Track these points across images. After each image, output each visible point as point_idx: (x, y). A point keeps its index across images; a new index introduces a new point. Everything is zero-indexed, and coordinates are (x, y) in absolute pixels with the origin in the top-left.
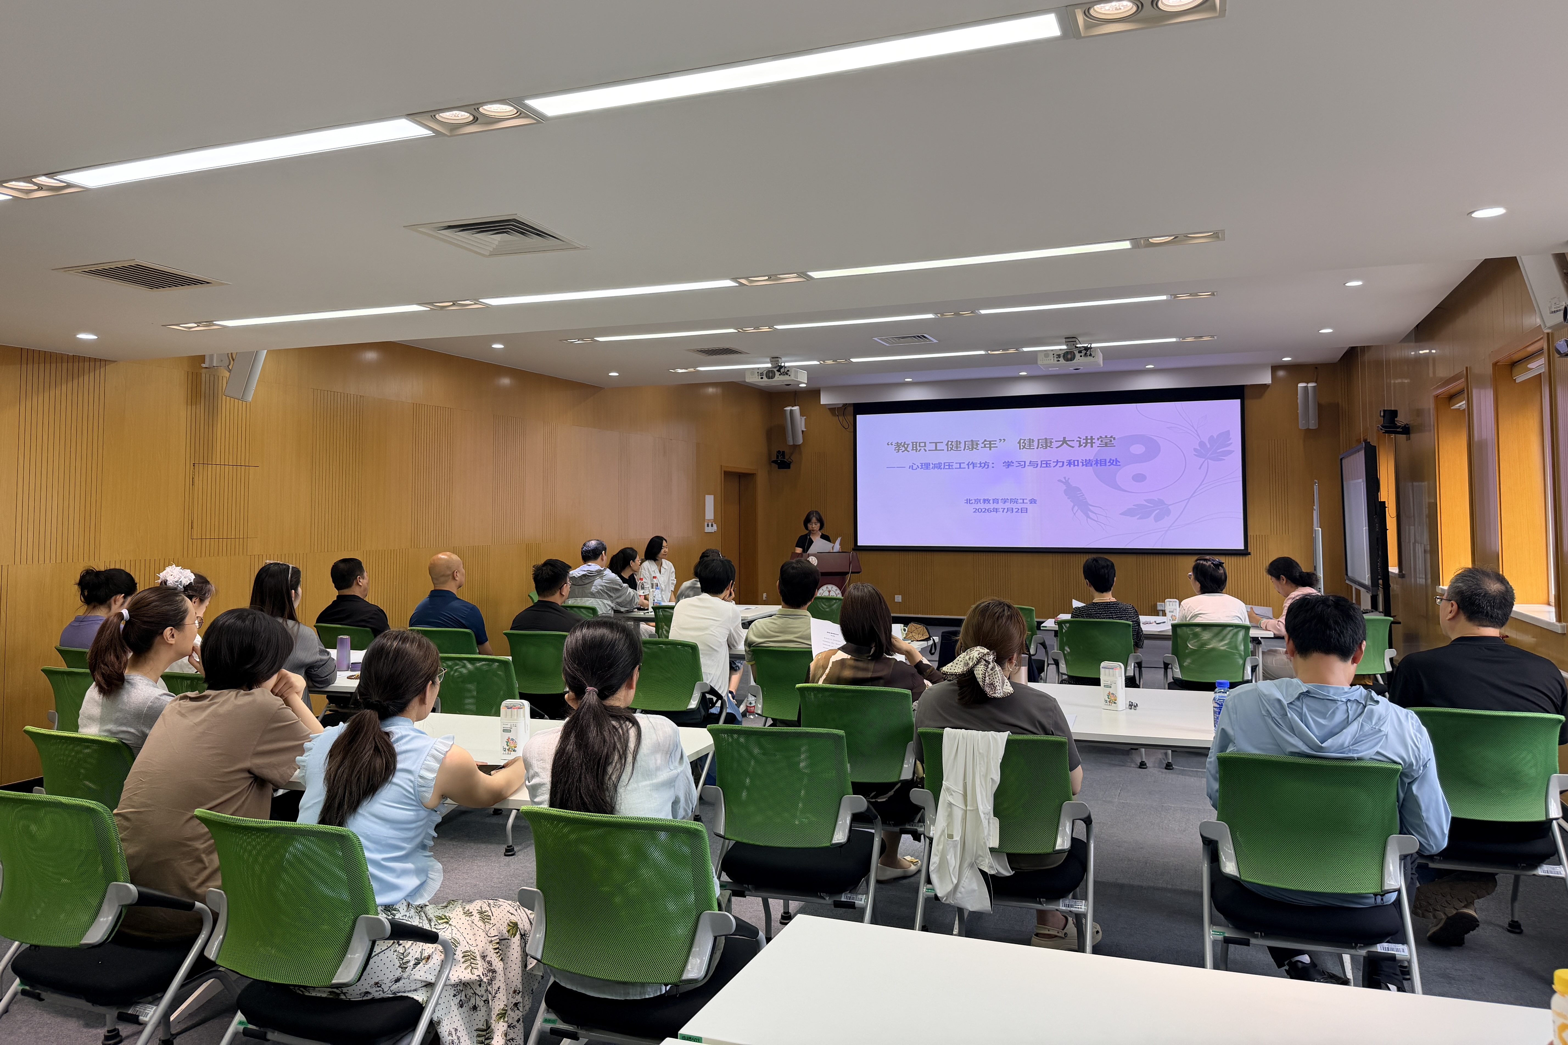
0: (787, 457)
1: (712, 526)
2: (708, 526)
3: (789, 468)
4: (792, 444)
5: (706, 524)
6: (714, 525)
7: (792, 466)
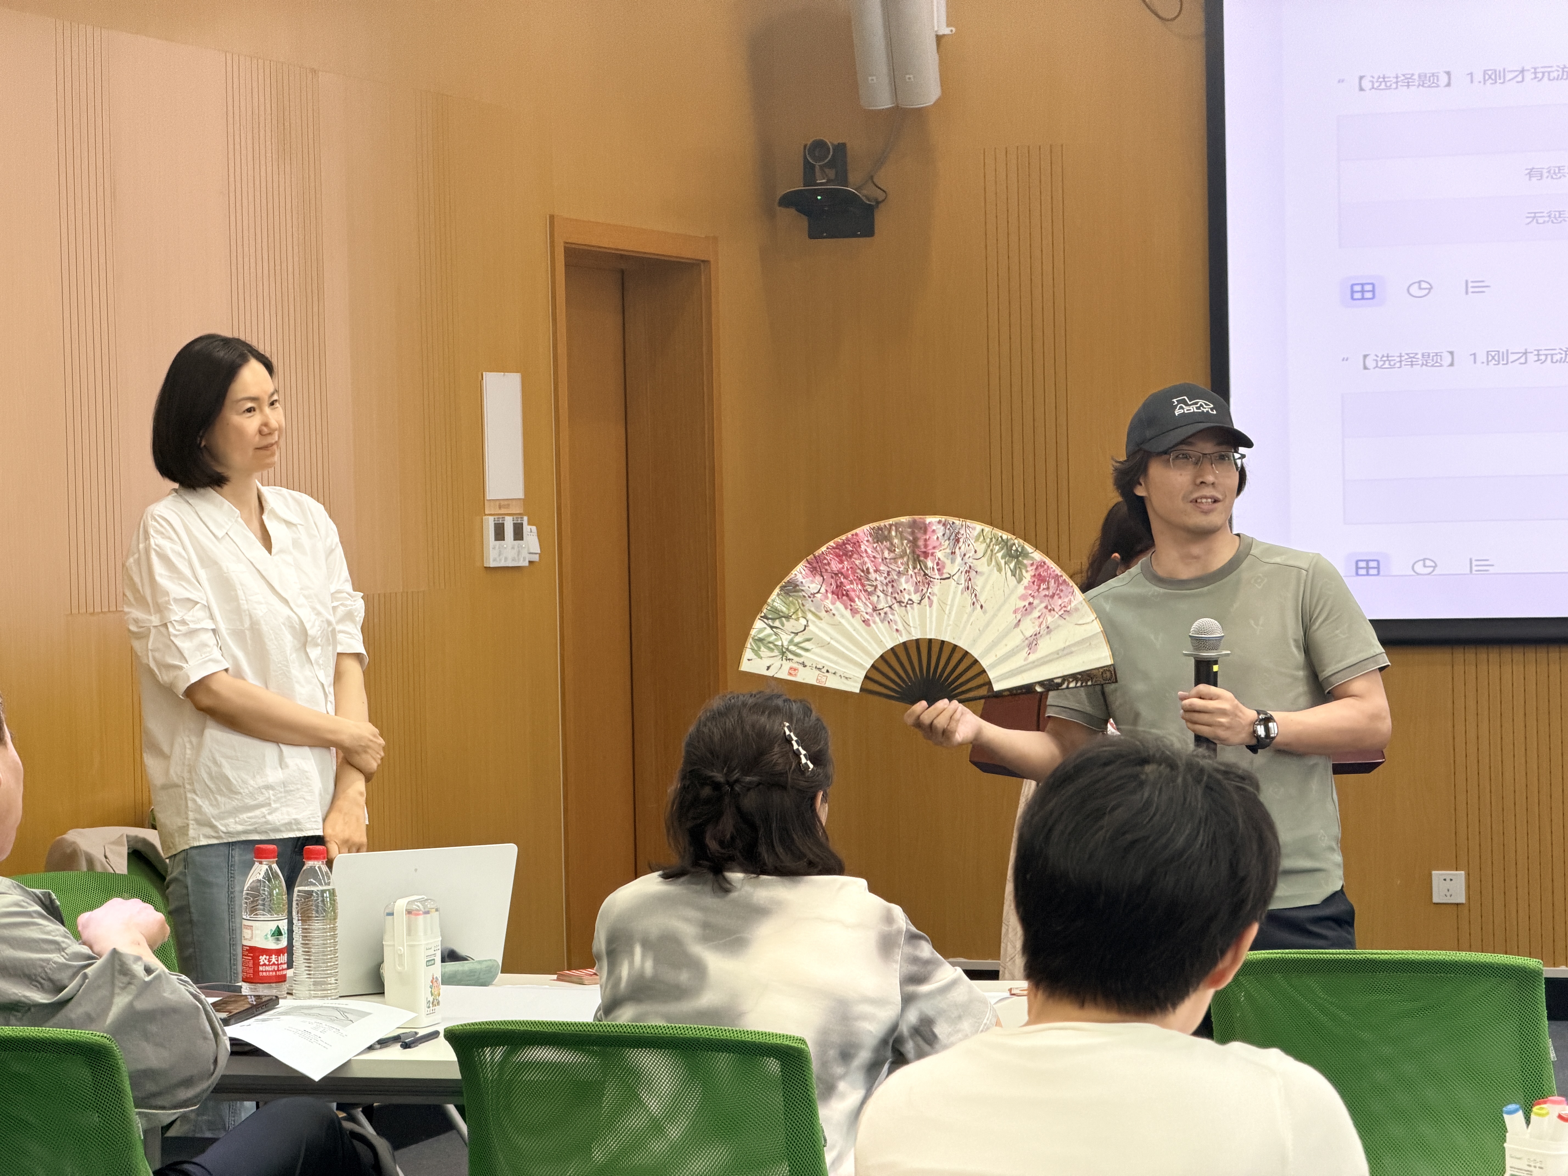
0: (855, 177)
1: (518, 534)
2: (500, 534)
3: (868, 231)
4: (888, 105)
5: (490, 524)
6: (527, 528)
7: (881, 219)
